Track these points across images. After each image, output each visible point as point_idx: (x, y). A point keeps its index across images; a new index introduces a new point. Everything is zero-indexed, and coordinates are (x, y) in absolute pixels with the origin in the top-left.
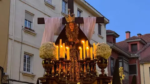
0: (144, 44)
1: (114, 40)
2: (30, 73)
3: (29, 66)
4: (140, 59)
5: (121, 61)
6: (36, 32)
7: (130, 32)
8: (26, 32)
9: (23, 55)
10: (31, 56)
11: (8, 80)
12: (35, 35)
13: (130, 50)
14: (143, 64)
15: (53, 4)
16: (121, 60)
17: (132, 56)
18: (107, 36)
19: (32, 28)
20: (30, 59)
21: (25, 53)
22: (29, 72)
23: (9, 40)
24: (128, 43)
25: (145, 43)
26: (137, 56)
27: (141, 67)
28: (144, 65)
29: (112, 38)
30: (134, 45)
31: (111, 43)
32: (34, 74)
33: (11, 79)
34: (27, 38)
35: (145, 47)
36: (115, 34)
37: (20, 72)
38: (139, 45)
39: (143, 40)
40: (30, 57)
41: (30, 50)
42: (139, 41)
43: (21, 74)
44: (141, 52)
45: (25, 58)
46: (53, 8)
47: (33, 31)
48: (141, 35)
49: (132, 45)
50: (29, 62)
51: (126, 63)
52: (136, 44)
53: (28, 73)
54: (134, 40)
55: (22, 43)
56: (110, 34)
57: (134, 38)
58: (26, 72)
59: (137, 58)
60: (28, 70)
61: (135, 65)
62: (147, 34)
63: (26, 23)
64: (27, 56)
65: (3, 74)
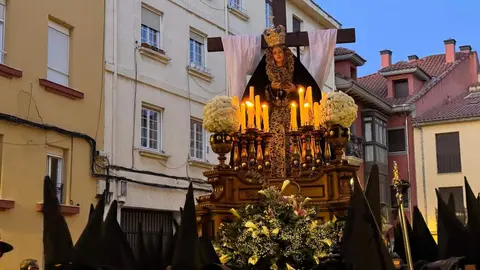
0: (424, 81)
1: (353, 71)
2: (157, 151)
3: (154, 135)
4: (414, 115)
5: (368, 122)
6: (168, 55)
7: (390, 53)
8: (145, 54)
9: (139, 109)
10: (159, 111)
11: (107, 168)
12: (165, 61)
13: (390, 95)
14: (420, 128)
16: (370, 119)
17: (396, 108)
18: (336, 62)
19: (160, 46)
20: (155, 119)
21: (145, 105)
22: (156, 148)
23: (106, 74)
24: (386, 77)
25: (427, 78)
26: (407, 108)
27: (417, 134)
28: (424, 129)
29: (347, 68)
30: (399, 82)
31: (346, 78)
32: (167, 154)
33: (114, 164)
34: (150, 70)
35: (428, 86)
36: (356, 58)
37: (133, 149)
38: (411, 82)
39: (422, 71)
40: (156, 114)
41: (156, 99)
42: (414, 73)
43: (136, 154)
44: (417, 100)
45: (145, 116)
47: (162, 52)
48: (417, 58)
49: (395, 82)
50: (154, 126)
51: (380, 125)
52: (406, 81)
53: (152, 150)
54: (400, 72)
55: (136, 81)
56: (344, 57)
57: (400, 66)
58: (147, 148)
59: (408, 113)
60: (153, 145)
61: (403, 130)
62: (431, 57)
63: (144, 34)
64: (149, 112)
65: (95, 154)
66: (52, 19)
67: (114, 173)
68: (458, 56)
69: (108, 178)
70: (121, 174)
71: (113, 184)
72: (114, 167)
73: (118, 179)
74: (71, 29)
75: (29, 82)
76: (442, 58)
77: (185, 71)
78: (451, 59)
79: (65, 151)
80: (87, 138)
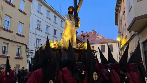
0: (88, 37)
6: (42, 30)
8: (37, 29)
10: (40, 40)
13: (82, 39)
15: (50, 17)
17: (83, 41)
19: (40, 28)
21: (37, 39)
23: (30, 33)
30: (84, 37)
34: (38, 32)
37: (34, 47)
38: (86, 37)
41: (39, 38)
42: (87, 35)
46: (50, 19)
48: (87, 33)
49: (83, 37)
50: (39, 43)
55: (35, 34)
57: (84, 34)
60: (38, 46)
62: (89, 33)
63: (37, 26)
64: (38, 40)
65: (27, 48)
66: (19, 22)
67: (30, 51)
68: (94, 33)
69: (29, 52)
70: (31, 51)
71: (30, 53)
72: (30, 50)
73: (31, 52)
74: (23, 24)
75: (14, 34)
76: (91, 33)
77: (45, 33)
78: (93, 33)
79: (21, 47)
80: (25, 45)
